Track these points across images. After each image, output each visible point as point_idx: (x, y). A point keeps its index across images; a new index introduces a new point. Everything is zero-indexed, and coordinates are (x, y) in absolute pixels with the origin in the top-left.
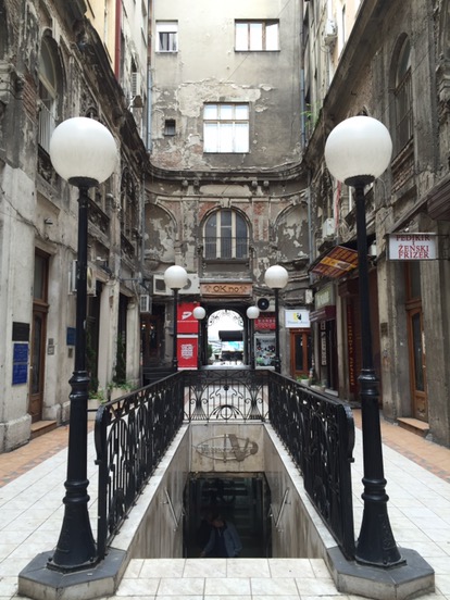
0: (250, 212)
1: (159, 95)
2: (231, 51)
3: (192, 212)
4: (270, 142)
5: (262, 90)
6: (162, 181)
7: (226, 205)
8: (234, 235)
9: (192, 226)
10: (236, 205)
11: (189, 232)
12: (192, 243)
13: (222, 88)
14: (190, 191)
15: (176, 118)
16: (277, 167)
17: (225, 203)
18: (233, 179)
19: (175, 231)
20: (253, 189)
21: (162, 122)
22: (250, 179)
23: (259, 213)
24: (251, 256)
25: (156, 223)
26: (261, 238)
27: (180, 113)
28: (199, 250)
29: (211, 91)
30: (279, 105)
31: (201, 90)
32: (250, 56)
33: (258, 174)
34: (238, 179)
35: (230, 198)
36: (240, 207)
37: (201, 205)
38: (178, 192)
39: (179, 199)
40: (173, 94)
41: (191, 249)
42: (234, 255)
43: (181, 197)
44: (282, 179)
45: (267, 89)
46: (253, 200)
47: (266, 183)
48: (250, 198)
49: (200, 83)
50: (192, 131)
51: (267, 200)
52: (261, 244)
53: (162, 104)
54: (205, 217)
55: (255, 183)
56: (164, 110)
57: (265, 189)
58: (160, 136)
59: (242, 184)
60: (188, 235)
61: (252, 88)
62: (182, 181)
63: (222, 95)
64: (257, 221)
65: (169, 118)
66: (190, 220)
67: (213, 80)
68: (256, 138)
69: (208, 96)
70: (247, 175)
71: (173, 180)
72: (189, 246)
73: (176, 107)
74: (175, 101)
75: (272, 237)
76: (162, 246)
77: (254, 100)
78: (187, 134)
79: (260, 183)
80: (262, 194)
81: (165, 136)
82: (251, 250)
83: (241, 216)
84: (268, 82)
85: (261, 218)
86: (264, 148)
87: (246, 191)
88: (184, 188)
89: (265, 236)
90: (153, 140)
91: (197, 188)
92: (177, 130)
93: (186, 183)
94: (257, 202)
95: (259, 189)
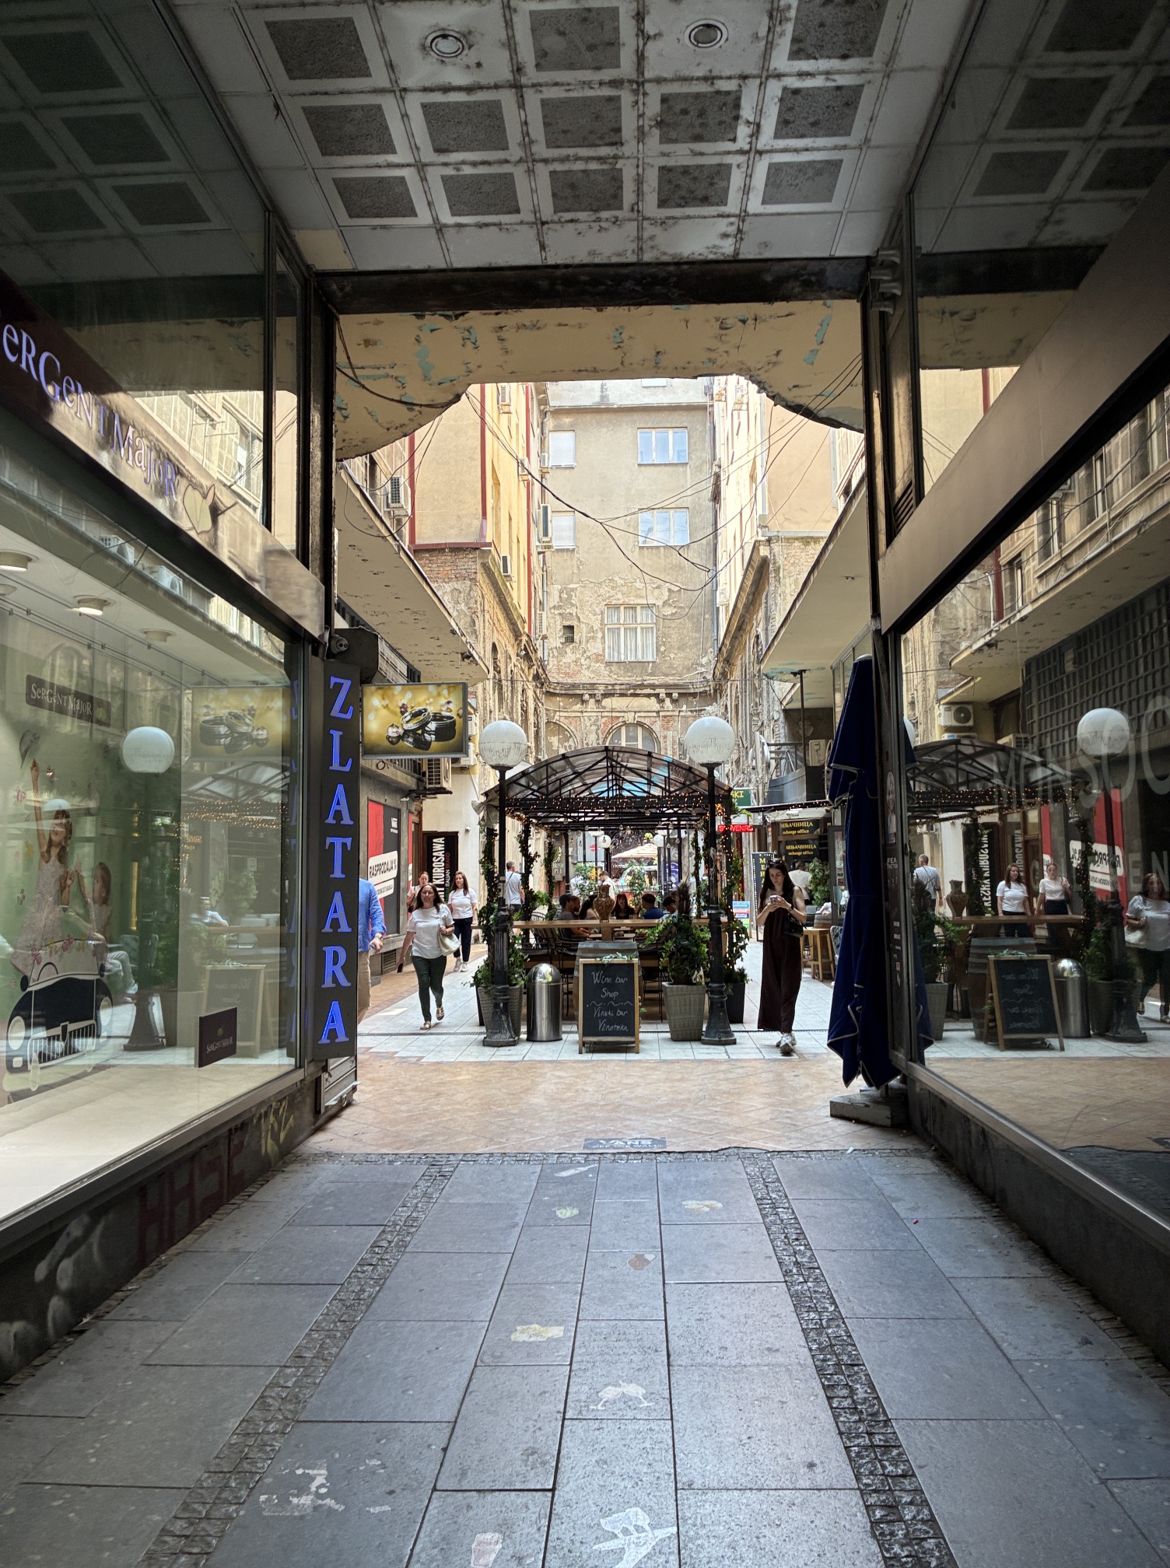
0: (657, 727)
1: (555, 598)
2: (635, 545)
3: (594, 728)
4: (679, 649)
5: (670, 589)
6: (560, 695)
7: (631, 721)
9: (595, 744)
10: (642, 720)
13: (625, 589)
14: (592, 705)
15: (574, 623)
16: (687, 678)
17: (630, 718)
18: (638, 692)
20: (661, 701)
21: (560, 629)
22: (657, 691)
23: (668, 729)
25: (555, 740)
27: (579, 618)
29: (612, 593)
30: (689, 607)
31: (601, 591)
32: (655, 552)
33: (666, 686)
34: (644, 691)
35: (636, 712)
36: (647, 721)
37: (604, 720)
38: (578, 707)
39: (579, 714)
40: (571, 597)
43: (582, 712)
44: (692, 691)
45: (676, 588)
46: (661, 714)
47: (675, 695)
48: (658, 712)
49: (600, 583)
50: (593, 639)
51: (676, 713)
53: (560, 608)
54: (609, 733)
55: (662, 695)
56: (561, 615)
57: (674, 701)
58: (559, 645)
59: (649, 696)
61: (658, 587)
62: (582, 694)
63: (625, 597)
64: (665, 737)
65: (567, 623)
66: (592, 737)
68: (664, 644)
69: (609, 597)
70: (653, 686)
71: (573, 694)
73: (574, 611)
74: (573, 605)
75: (683, 754)
77: (660, 602)
78: (587, 641)
79: (669, 695)
80: (671, 708)
81: (563, 643)
83: (649, 731)
84: (676, 581)
85: (670, 734)
86: (672, 656)
87: (653, 704)
88: (585, 702)
89: (674, 753)
90: (550, 650)
91: (598, 701)
92: (577, 636)
93: (586, 696)
94: (665, 717)
95: (668, 701)
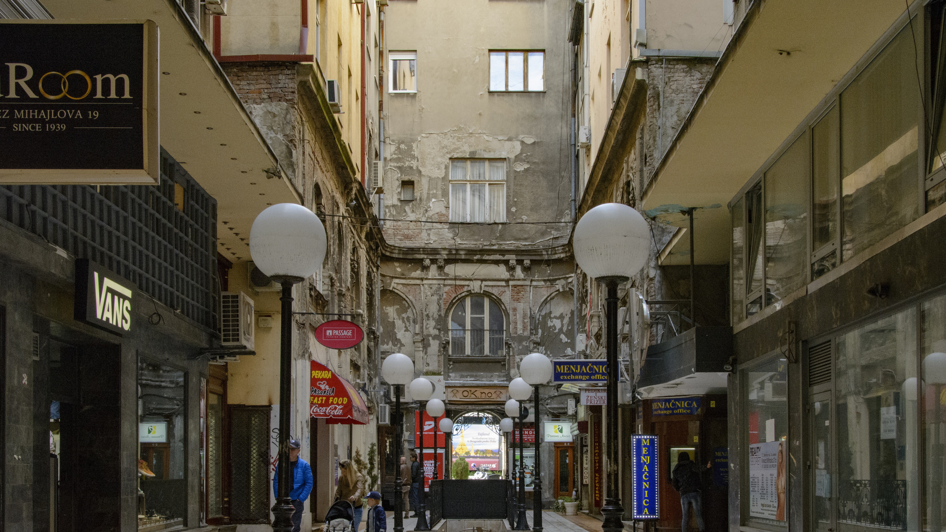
0: (506, 298)
1: (393, 148)
2: (483, 91)
3: (436, 298)
4: (532, 210)
5: (522, 142)
6: (398, 260)
7: (477, 290)
8: (487, 326)
9: (436, 316)
10: (489, 290)
11: (432, 323)
12: (435, 337)
13: (472, 140)
14: (433, 271)
15: (415, 178)
16: (540, 242)
17: (475, 287)
18: (486, 257)
19: (415, 322)
20: (511, 269)
21: (398, 183)
22: (507, 257)
23: (518, 300)
24: (508, 353)
25: (391, 311)
26: (520, 332)
27: (420, 172)
28: (444, 346)
29: (459, 144)
30: (544, 163)
31: (445, 142)
32: (506, 98)
33: (517, 252)
34: (492, 257)
35: (482, 280)
36: (495, 291)
37: (447, 289)
38: (418, 273)
39: (418, 282)
40: (410, 148)
41: (434, 345)
42: (487, 351)
43: (422, 279)
44: (546, 257)
45: (529, 141)
46: (511, 283)
47: (527, 262)
48: (507, 281)
49: (446, 134)
50: (435, 196)
51: (528, 283)
52: (520, 339)
53: (398, 160)
54: (452, 304)
55: (513, 262)
56: (399, 168)
57: (526, 269)
58: (396, 202)
59: (497, 262)
60: (431, 328)
61: (510, 139)
62: (422, 260)
63: (472, 149)
64: (515, 309)
65: (406, 178)
66: (433, 309)
67: (460, 129)
68: (515, 204)
69: (455, 149)
70: (503, 252)
71: (412, 258)
72: (431, 341)
73: (414, 164)
74: (413, 157)
75: (534, 330)
76: (399, 341)
77: (512, 156)
78: (429, 199)
79: (520, 262)
80: (522, 276)
81: (401, 201)
82: (508, 346)
83: (496, 303)
84: (530, 133)
85: (521, 306)
86: (524, 217)
87: (501, 271)
88: (425, 268)
89: (524, 330)
90: (387, 207)
91: (441, 268)
92: (417, 194)
93: (427, 262)
94: (515, 286)
95: (519, 269)
